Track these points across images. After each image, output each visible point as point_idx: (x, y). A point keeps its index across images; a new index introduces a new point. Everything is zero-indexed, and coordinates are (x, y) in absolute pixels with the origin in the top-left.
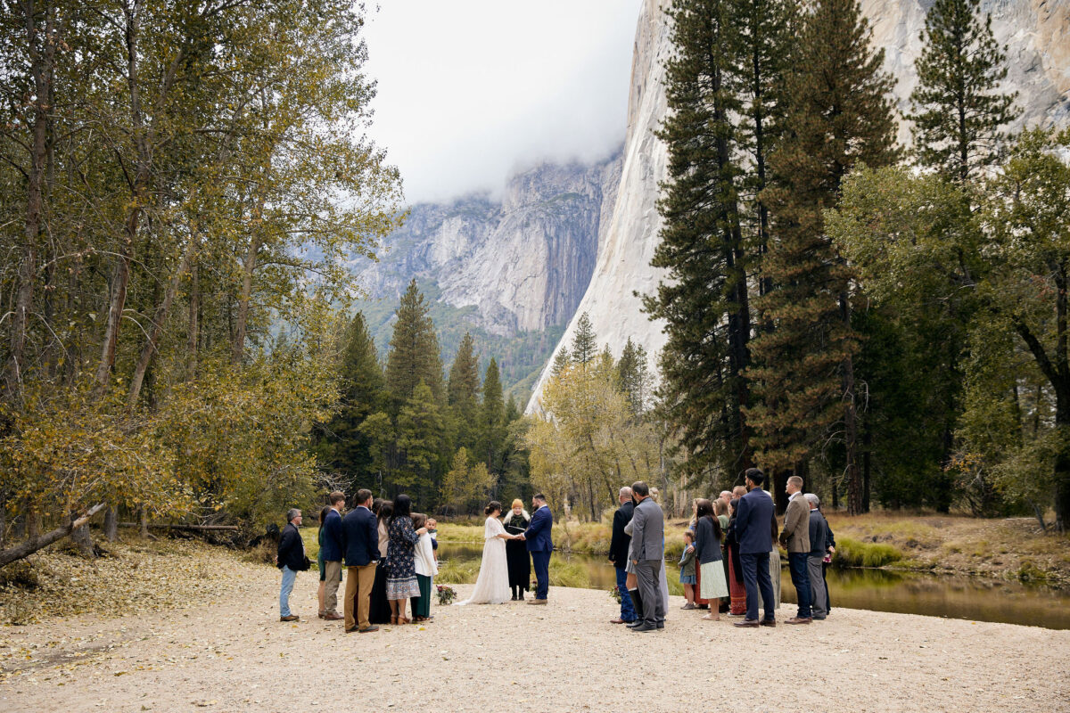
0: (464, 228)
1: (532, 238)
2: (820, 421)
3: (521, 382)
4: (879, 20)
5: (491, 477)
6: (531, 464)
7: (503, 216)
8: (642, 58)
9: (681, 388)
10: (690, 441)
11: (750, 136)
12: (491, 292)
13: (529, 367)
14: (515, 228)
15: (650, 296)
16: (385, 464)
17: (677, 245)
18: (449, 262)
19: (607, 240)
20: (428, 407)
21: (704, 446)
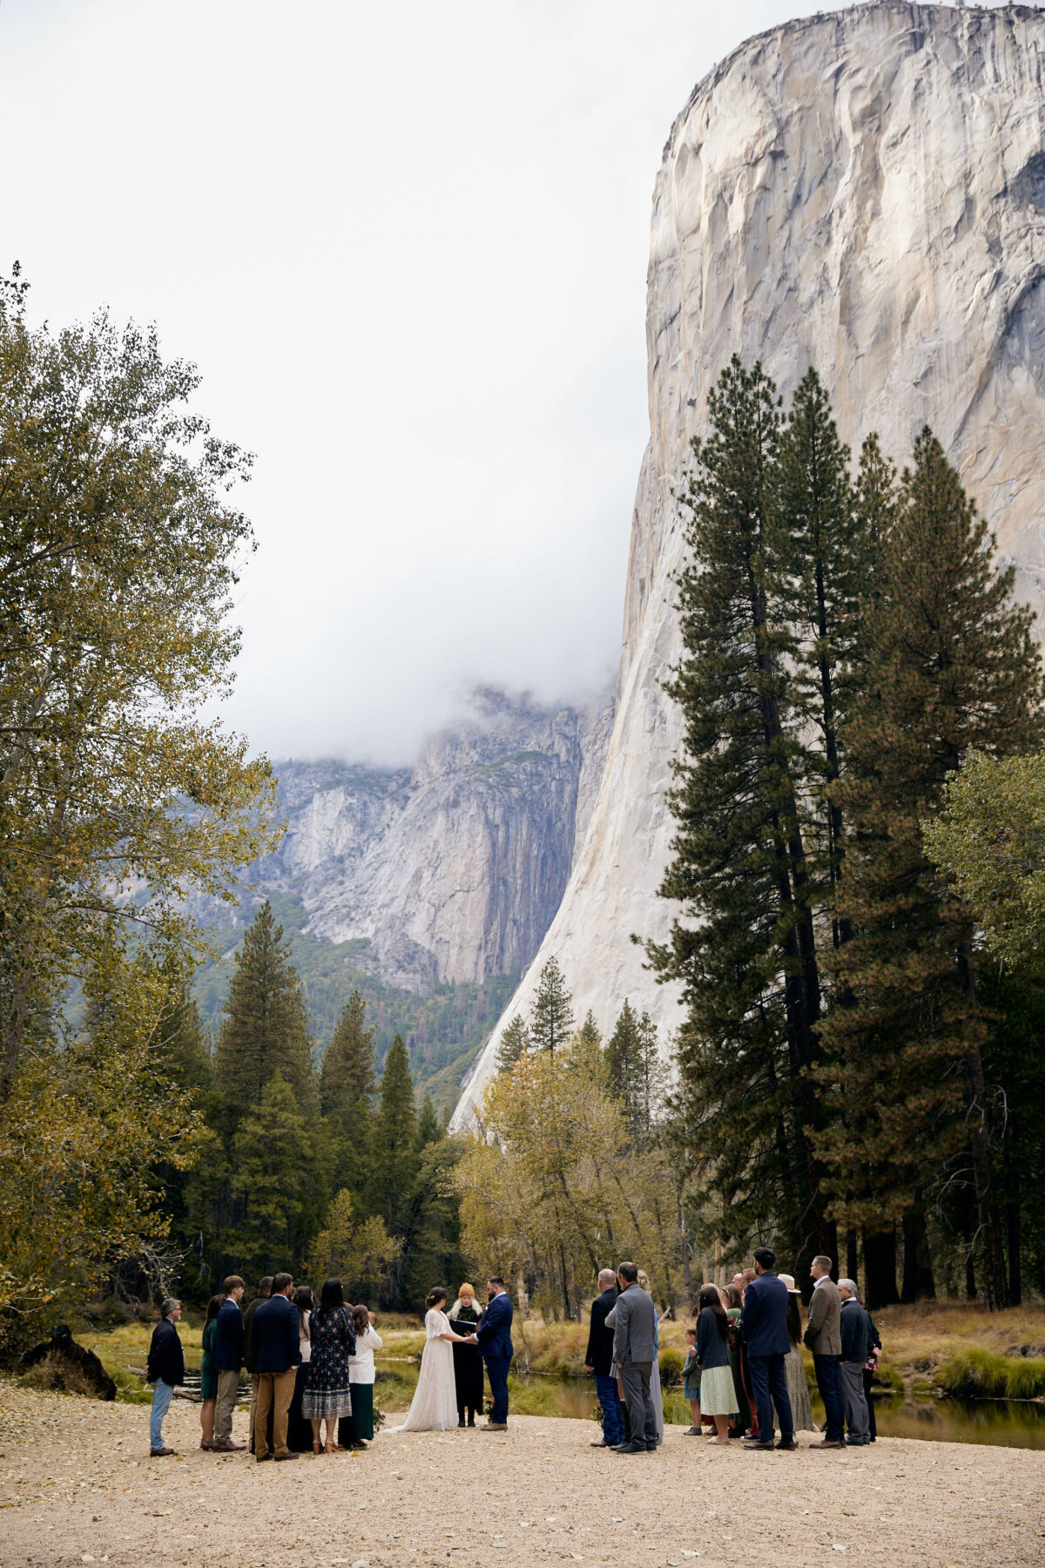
0: (349, 808)
1: (464, 826)
2: (933, 1151)
3: (443, 1072)
4: (1027, 482)
5: (391, 1241)
6: (462, 1220)
7: (415, 789)
8: (646, 535)
9: (709, 1094)
10: (726, 1183)
11: (812, 695)
12: (393, 917)
13: (456, 1046)
14: (435, 809)
15: (659, 944)
16: (209, 1220)
17: (700, 865)
18: (323, 864)
19: (590, 831)
20: (287, 1119)
21: (748, 1192)
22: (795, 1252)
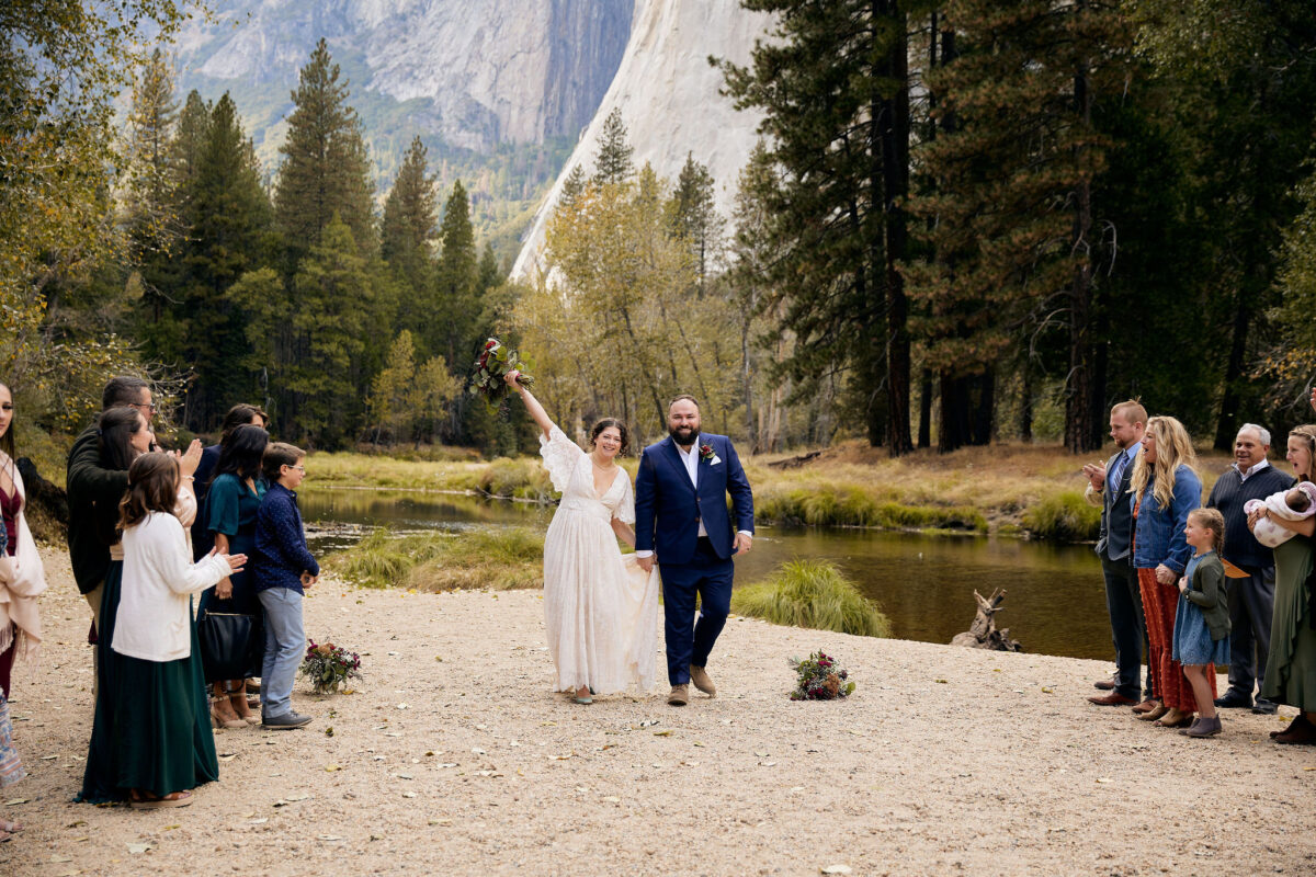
2: (1033, 289)
5: (453, 380)
9: (788, 229)
10: (800, 322)
12: (456, 76)
15: (740, 67)
16: (273, 356)
18: (386, 22)
20: (347, 261)
21: (823, 333)
22: (869, 393)
